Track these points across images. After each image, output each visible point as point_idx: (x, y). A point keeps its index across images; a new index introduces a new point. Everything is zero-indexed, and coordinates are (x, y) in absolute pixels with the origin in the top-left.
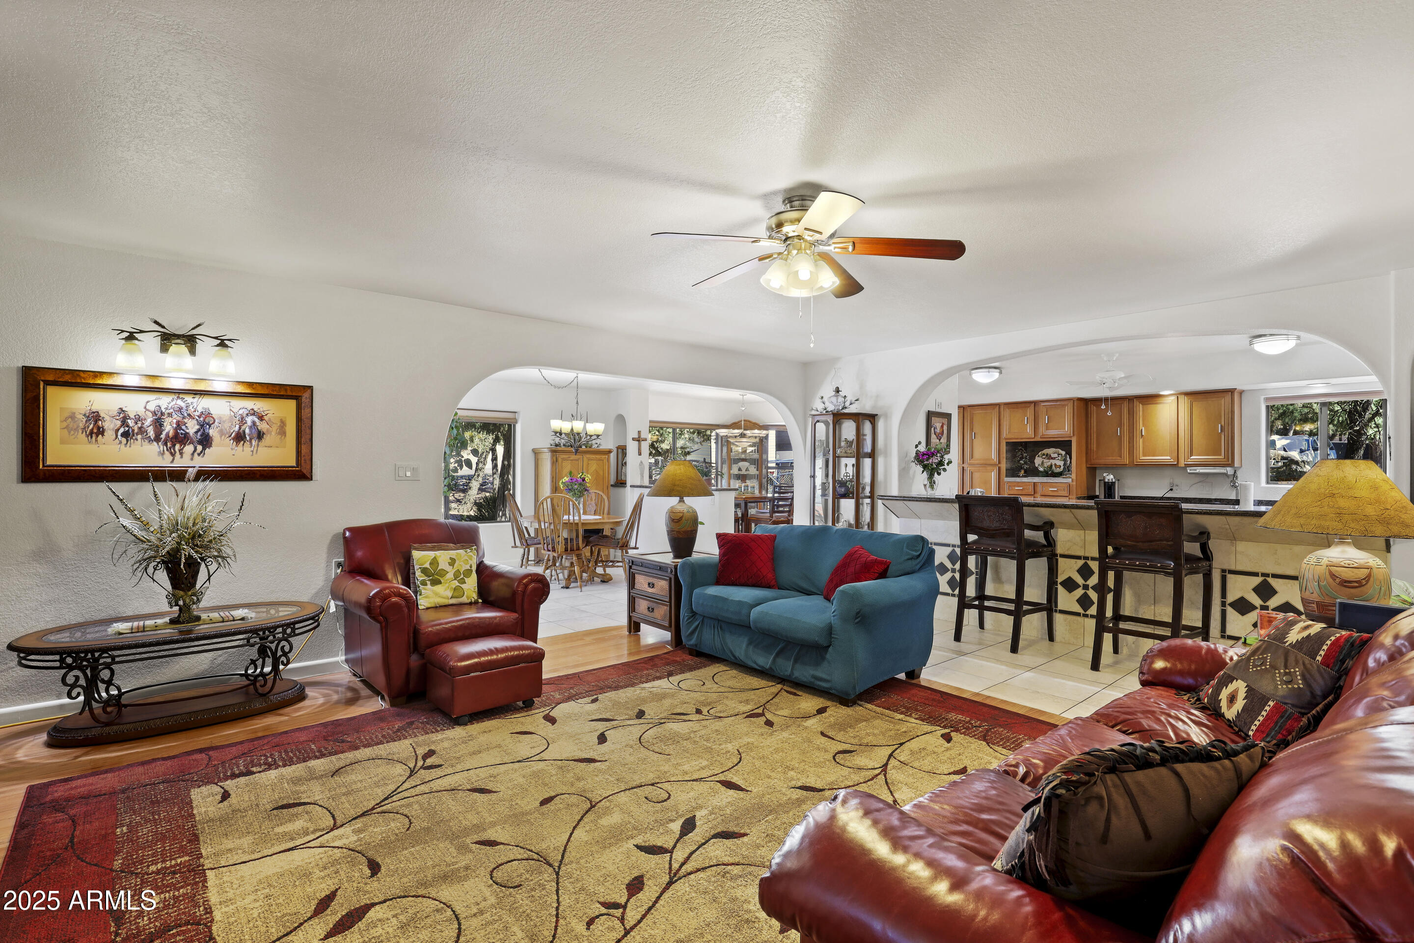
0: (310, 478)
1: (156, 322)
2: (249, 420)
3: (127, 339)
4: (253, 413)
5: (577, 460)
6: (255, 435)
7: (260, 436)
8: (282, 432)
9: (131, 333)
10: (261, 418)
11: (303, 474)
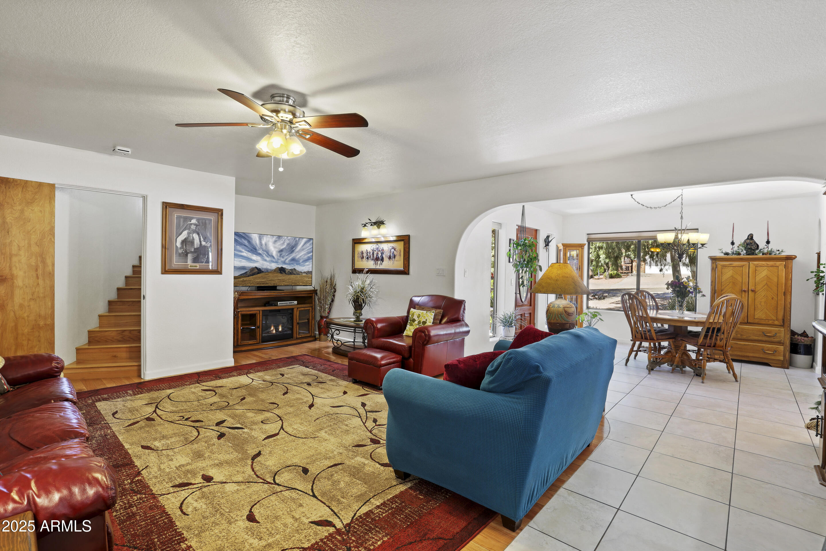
0: (408, 274)
1: (369, 219)
2: (392, 250)
3: (364, 226)
4: (393, 248)
5: (742, 266)
6: (393, 257)
7: (395, 257)
8: (400, 255)
9: (365, 224)
10: (395, 250)
11: (405, 272)
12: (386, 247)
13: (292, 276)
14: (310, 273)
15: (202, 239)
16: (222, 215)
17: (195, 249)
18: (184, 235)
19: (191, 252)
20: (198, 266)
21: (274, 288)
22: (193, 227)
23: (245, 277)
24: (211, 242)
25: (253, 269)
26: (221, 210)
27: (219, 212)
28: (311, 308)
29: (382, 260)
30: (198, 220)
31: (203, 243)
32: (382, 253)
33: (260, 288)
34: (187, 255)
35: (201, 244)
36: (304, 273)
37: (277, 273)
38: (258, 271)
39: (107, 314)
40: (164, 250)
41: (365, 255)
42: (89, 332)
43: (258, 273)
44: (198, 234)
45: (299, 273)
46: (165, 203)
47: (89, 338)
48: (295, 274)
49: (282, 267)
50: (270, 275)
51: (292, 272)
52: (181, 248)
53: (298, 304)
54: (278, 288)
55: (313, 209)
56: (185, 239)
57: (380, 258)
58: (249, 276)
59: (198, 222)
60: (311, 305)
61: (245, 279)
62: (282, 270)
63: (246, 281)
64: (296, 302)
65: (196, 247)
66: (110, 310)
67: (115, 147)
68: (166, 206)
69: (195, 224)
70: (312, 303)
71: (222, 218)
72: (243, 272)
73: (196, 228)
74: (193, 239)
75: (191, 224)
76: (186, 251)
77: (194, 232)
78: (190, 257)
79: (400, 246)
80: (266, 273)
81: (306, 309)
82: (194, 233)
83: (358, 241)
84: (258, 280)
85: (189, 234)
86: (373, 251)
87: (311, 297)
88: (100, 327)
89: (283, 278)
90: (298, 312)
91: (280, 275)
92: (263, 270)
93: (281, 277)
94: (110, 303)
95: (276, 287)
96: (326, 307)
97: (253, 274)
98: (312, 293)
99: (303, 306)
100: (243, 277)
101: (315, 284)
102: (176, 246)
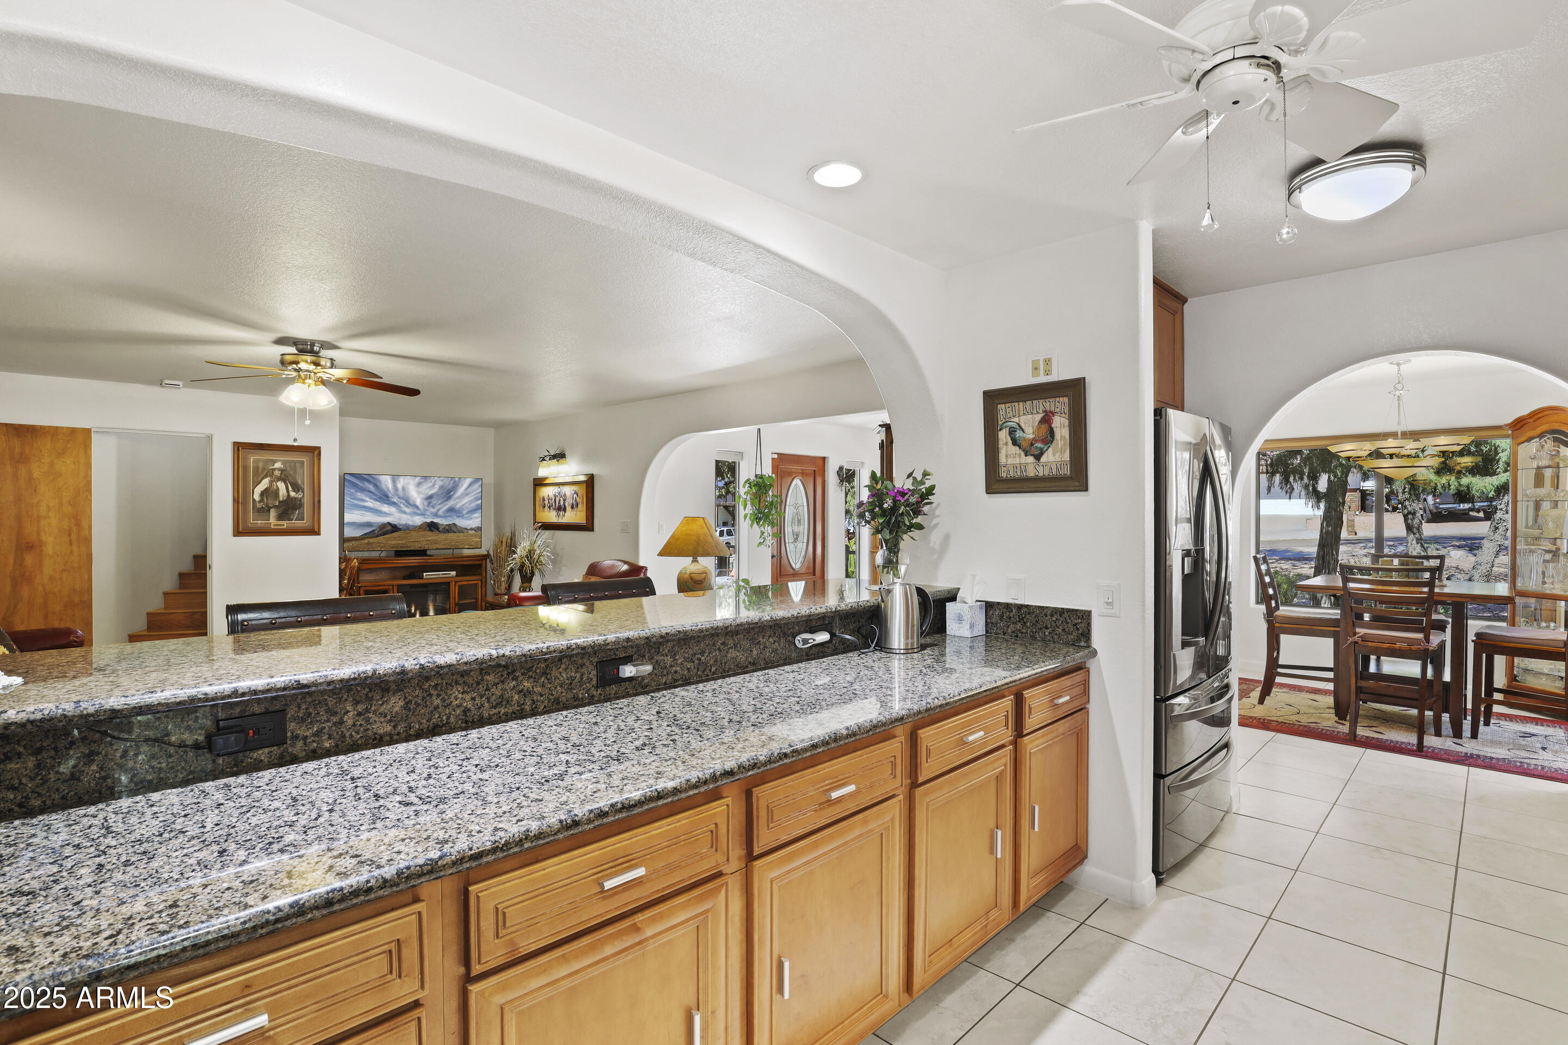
0: (593, 530)
1: (548, 451)
2: (575, 496)
3: (543, 461)
4: (575, 493)
6: (576, 505)
8: (583, 503)
9: (544, 458)
10: (578, 495)
11: (588, 527)
12: (568, 491)
13: (451, 535)
14: (479, 529)
15: (290, 488)
16: (319, 454)
17: (280, 502)
18: (265, 483)
19: (275, 507)
20: (285, 524)
21: (422, 553)
22: (277, 473)
23: (372, 537)
24: (303, 492)
25: (383, 526)
26: (318, 448)
27: (314, 452)
28: (479, 582)
29: (565, 510)
30: (284, 463)
31: (293, 494)
32: (564, 500)
33: (400, 554)
34: (269, 511)
35: (289, 495)
36: (471, 529)
37: (425, 530)
38: (394, 528)
39: (178, 591)
40: (236, 505)
41: (546, 502)
42: (149, 614)
43: (393, 532)
44: (285, 483)
45: (462, 530)
46: (237, 443)
47: (148, 622)
48: (455, 532)
49: (432, 522)
50: (413, 533)
51: (450, 529)
52: (260, 502)
53: (457, 576)
54: (428, 553)
55: (490, 433)
56: (266, 490)
57: (563, 507)
58: (377, 536)
59: (285, 466)
60: (479, 577)
61: (371, 540)
62: (432, 526)
63: (373, 543)
64: (453, 573)
65: (281, 499)
66: (182, 586)
67: (162, 381)
68: (239, 447)
69: (279, 469)
70: (481, 575)
71: (319, 459)
72: (368, 530)
73: (281, 474)
74: (278, 489)
75: (274, 469)
76: (267, 506)
77: (279, 479)
78: (273, 513)
79: (582, 490)
80: (407, 532)
81: (470, 582)
82: (278, 481)
83: (539, 483)
84: (394, 541)
85: (271, 482)
86: (555, 496)
87: (480, 566)
88: (166, 608)
89: (435, 538)
90: (457, 588)
91: (429, 533)
92: (401, 527)
93: (432, 536)
94: (181, 575)
95: (425, 551)
96: (503, 579)
97: (385, 534)
98: (482, 560)
99: (465, 578)
100: (368, 538)
101: (487, 546)
102: (254, 500)
